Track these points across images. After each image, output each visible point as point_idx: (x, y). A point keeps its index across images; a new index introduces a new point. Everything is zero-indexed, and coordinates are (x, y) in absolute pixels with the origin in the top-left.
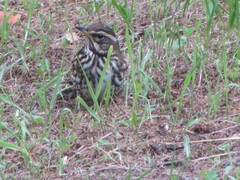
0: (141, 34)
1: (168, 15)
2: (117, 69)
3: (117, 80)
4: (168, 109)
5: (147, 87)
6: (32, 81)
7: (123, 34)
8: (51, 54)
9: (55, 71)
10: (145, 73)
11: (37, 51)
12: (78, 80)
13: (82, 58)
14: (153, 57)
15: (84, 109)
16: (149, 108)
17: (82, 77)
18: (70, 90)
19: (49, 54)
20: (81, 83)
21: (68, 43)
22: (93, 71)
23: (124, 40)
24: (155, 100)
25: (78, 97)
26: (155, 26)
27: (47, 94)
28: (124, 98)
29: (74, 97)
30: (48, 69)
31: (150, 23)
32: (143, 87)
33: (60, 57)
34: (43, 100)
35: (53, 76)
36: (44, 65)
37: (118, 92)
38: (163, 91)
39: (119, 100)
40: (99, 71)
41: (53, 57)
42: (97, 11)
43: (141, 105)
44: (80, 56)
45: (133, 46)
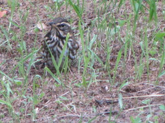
0: (89, 25)
1: (108, 11)
2: (71, 47)
3: (71, 55)
4: (108, 76)
5: (93, 61)
6: (14, 56)
7: (76, 24)
8: (27, 38)
9: (30, 50)
10: (92, 51)
11: (17, 36)
12: (45, 54)
13: (48, 40)
14: (97, 40)
15: (50, 76)
16: (94, 75)
17: (48, 53)
18: (40, 62)
21: (39, 30)
22: (55, 49)
23: (77, 29)
24: (98, 70)
25: (46, 67)
26: (99, 19)
27: (24, 65)
28: (77, 68)
29: (43, 67)
30: (25, 48)
31: (95, 17)
32: (90, 61)
33: (33, 40)
34: (21, 69)
35: (28, 53)
36: (23, 45)
37: (73, 64)
38: (104, 63)
39: (74, 69)
40: (59, 49)
41: (29, 40)
42: (58, 9)
43: (89, 72)
44: (46, 38)
45: (84, 33)
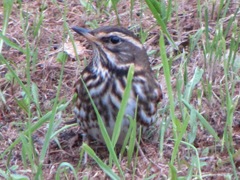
0: (185, 44)
1: (228, 13)
2: (143, 96)
3: (143, 114)
4: (228, 164)
5: (194, 129)
6: (10, 119)
7: (155, 43)
8: (41, 76)
9: (47, 103)
10: (191, 106)
11: (18, 72)
12: (83, 113)
13: (88, 79)
14: (204, 80)
15: (94, 165)
16: (198, 162)
17: (89, 109)
18: (72, 134)
19: (37, 77)
20: (87, 119)
21: (68, 58)
22: (105, 100)
23: (157, 54)
24: (207, 149)
25: (85, 145)
26: (206, 31)
27: (34, 140)
28: (157, 145)
29: (77, 144)
30: (36, 100)
31: (199, 26)
32: (188, 129)
33: (55, 81)
34: (28, 150)
35: (43, 110)
36: (30, 93)
37: (148, 138)
38: (220, 135)
39: (150, 149)
40: (114, 99)
41: (44, 80)
42: (114, 7)
43: (185, 156)
44: (86, 75)
45: (173, 63)
